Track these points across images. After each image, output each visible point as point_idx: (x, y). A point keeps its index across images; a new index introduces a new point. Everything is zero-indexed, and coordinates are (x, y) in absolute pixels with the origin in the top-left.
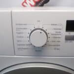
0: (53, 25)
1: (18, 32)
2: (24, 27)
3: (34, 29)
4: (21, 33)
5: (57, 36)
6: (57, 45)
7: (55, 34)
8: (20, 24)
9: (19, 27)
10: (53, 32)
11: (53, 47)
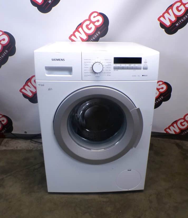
0: (106, 60)
1: (86, 64)
2: (89, 61)
3: (95, 62)
4: (87, 65)
5: (109, 67)
6: (109, 73)
7: (108, 66)
8: (86, 60)
9: (86, 61)
10: (107, 64)
11: (107, 74)
